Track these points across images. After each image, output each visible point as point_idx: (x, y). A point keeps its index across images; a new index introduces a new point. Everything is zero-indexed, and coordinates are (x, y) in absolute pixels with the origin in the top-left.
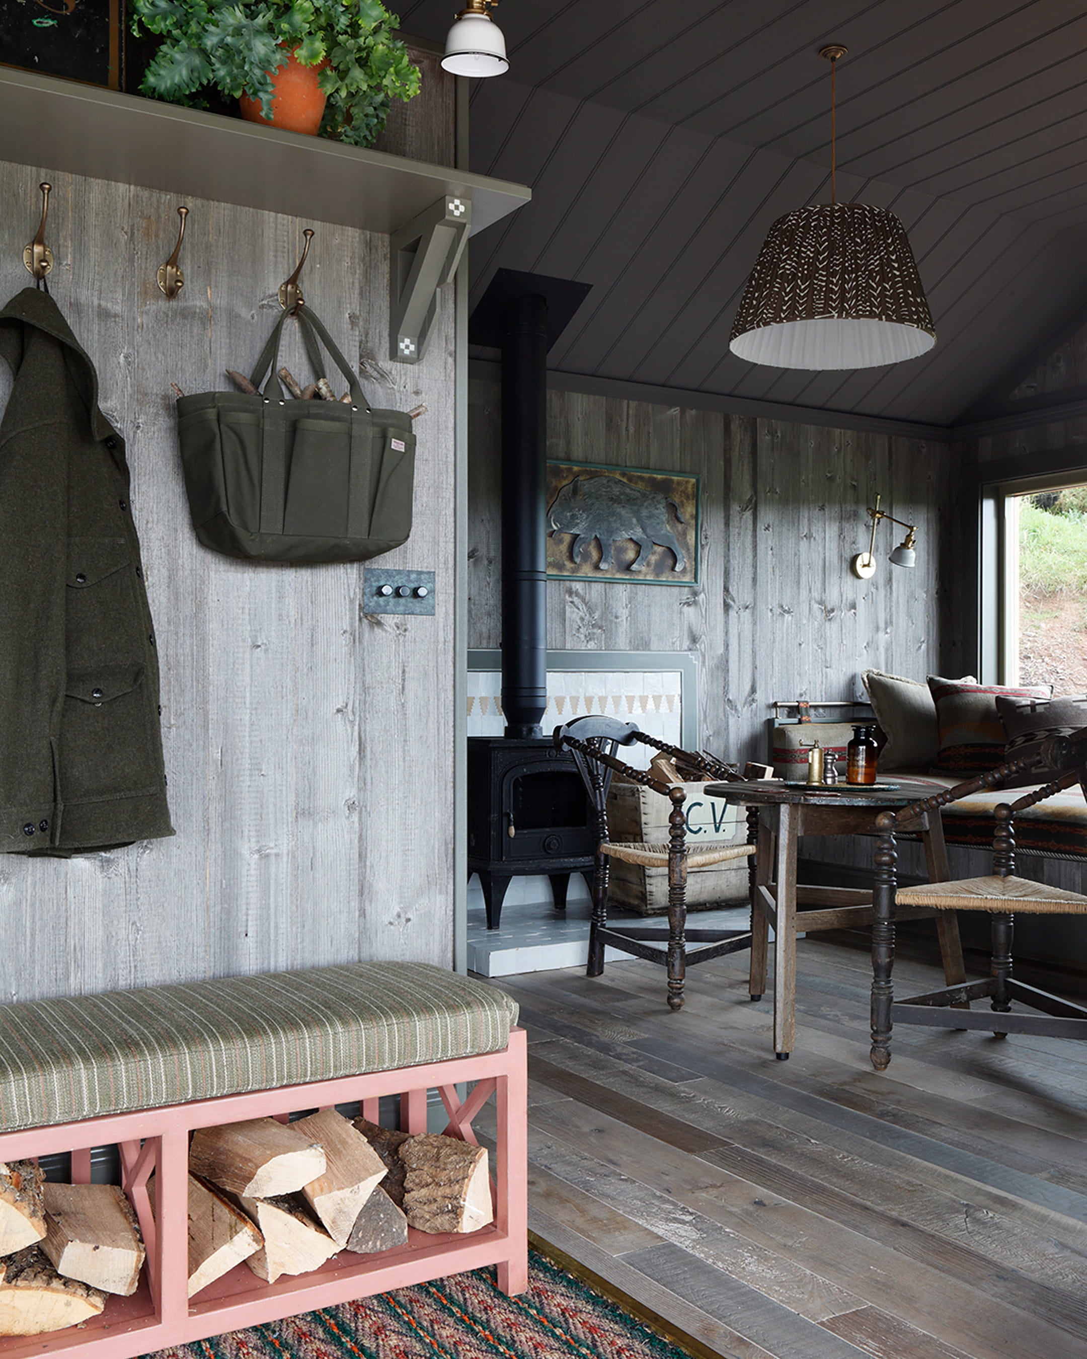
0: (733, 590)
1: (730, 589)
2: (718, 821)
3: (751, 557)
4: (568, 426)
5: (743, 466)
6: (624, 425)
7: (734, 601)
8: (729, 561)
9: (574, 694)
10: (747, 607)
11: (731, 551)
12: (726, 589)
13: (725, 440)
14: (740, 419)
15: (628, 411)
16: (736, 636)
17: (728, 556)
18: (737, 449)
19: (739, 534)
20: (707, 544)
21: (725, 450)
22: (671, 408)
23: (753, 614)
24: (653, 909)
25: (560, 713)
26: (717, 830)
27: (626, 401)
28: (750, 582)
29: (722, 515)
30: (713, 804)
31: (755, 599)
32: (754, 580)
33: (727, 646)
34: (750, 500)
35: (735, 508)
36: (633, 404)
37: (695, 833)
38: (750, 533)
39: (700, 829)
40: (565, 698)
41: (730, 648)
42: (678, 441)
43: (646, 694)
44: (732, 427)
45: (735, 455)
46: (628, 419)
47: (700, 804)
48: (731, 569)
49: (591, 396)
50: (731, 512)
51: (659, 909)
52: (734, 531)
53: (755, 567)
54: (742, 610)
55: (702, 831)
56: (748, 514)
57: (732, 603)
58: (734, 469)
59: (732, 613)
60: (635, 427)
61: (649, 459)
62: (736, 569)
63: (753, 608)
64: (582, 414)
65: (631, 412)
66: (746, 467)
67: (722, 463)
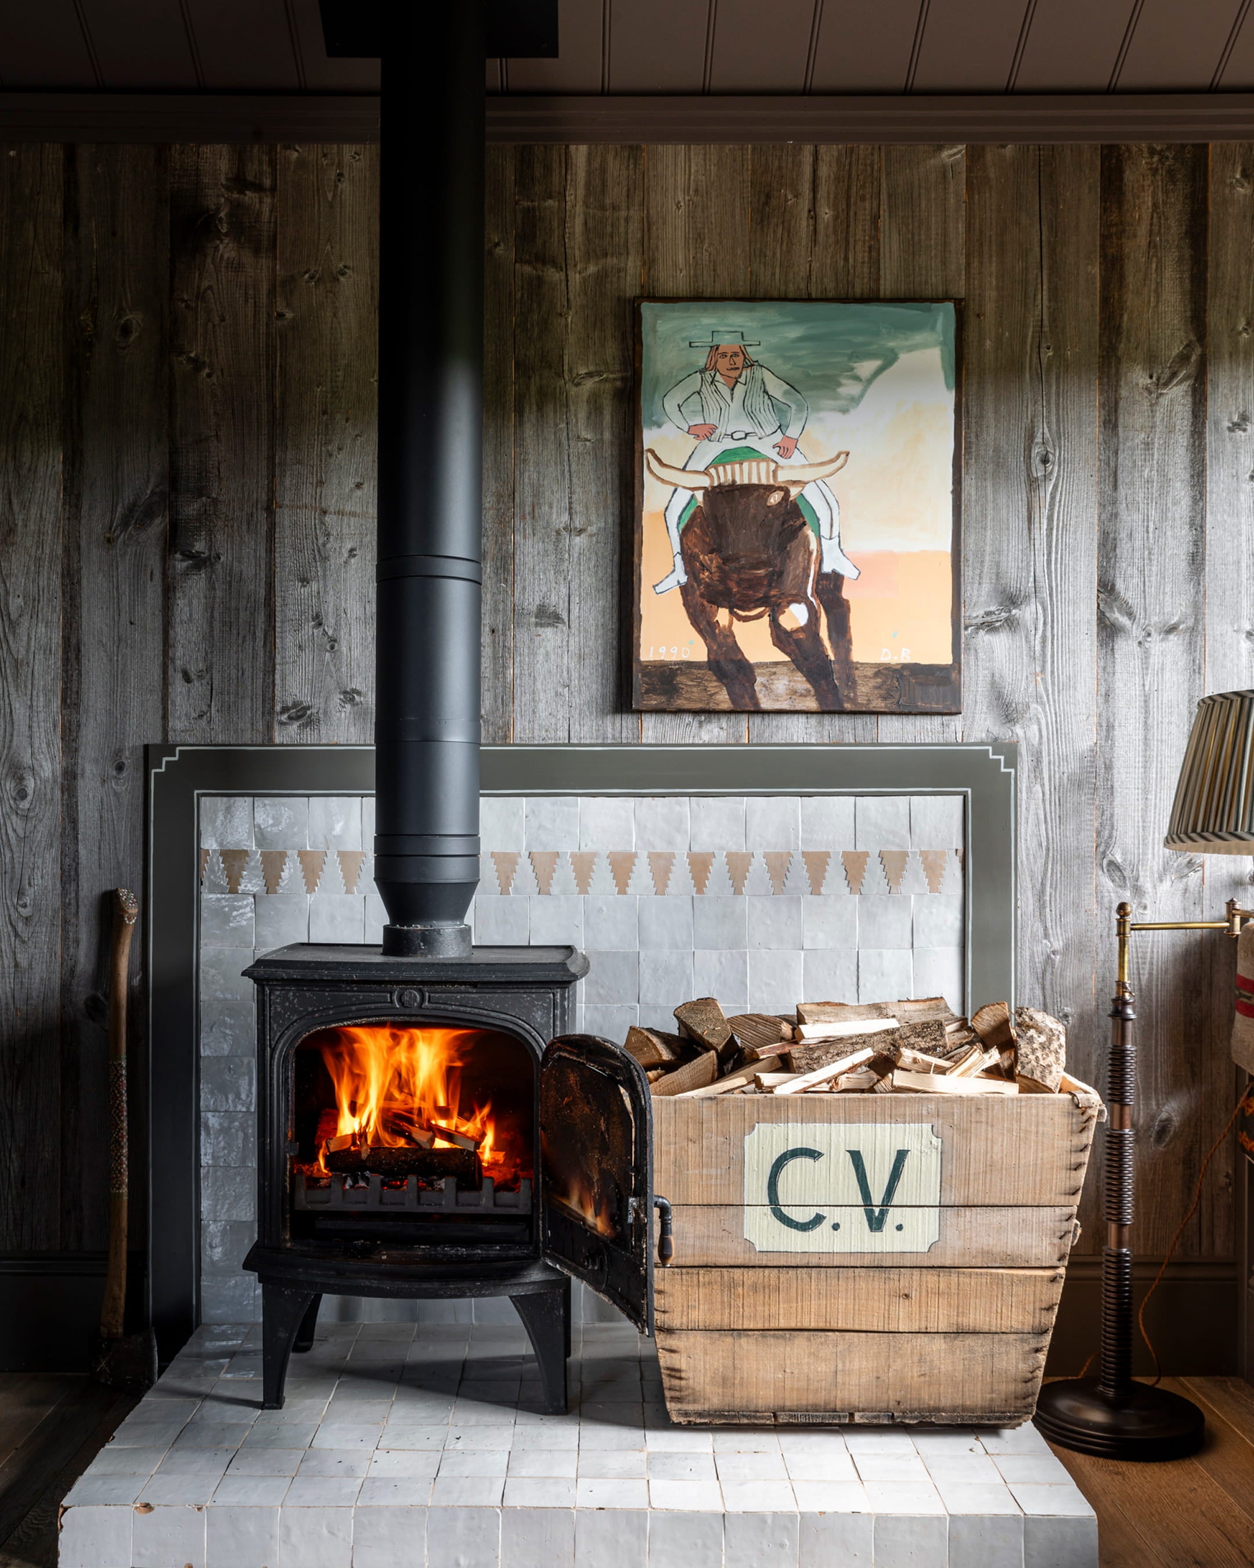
0: (1127, 587)
1: (1120, 585)
2: (877, 1198)
3: (1185, 502)
4: (647, 226)
5: (1160, 270)
6: (805, 204)
7: (1130, 615)
8: (1114, 516)
9: (661, 847)
10: (1172, 629)
11: (1122, 491)
12: (1106, 588)
13: (1105, 210)
14: (1152, 152)
15: (815, 172)
16: (1138, 703)
17: (1114, 502)
18: (1143, 230)
19: (1148, 445)
20: (1046, 477)
21: (1105, 238)
22: (940, 148)
23: (1191, 647)
24: (686, 1414)
25: (622, 891)
26: (876, 1223)
27: (808, 149)
28: (1182, 565)
29: (1096, 398)
30: (856, 1157)
31: (1197, 609)
32: (1197, 560)
33: (1107, 729)
34: (1183, 359)
35: (1139, 377)
36: (829, 152)
37: (804, 1227)
38: (1182, 441)
39: (819, 1219)
40: (635, 855)
41: (1117, 733)
42: (961, 227)
43: (861, 848)
44: (1129, 176)
45: (1136, 246)
46: (814, 189)
47: (813, 1154)
48: (1123, 535)
49: (713, 148)
50: (1124, 392)
51: (700, 1415)
52: (1133, 438)
53: (1198, 526)
54: (1155, 637)
55: (826, 1225)
56: (1178, 394)
57: (1123, 620)
58: (1132, 280)
59: (1125, 647)
60: (835, 207)
61: (878, 280)
62: (1138, 536)
63: (1193, 630)
64: (687, 190)
65: (824, 171)
66: (1169, 273)
67: (1096, 270)
